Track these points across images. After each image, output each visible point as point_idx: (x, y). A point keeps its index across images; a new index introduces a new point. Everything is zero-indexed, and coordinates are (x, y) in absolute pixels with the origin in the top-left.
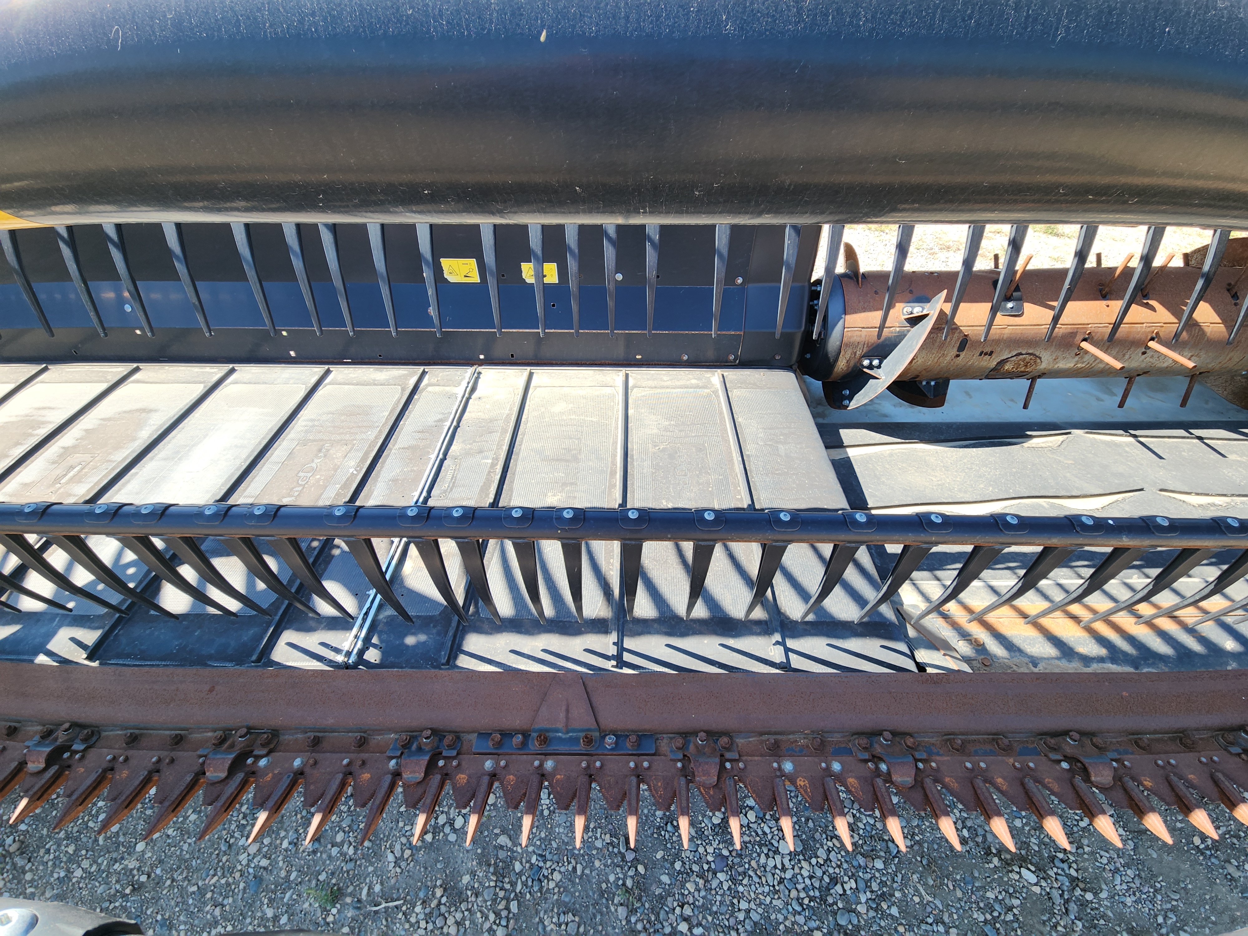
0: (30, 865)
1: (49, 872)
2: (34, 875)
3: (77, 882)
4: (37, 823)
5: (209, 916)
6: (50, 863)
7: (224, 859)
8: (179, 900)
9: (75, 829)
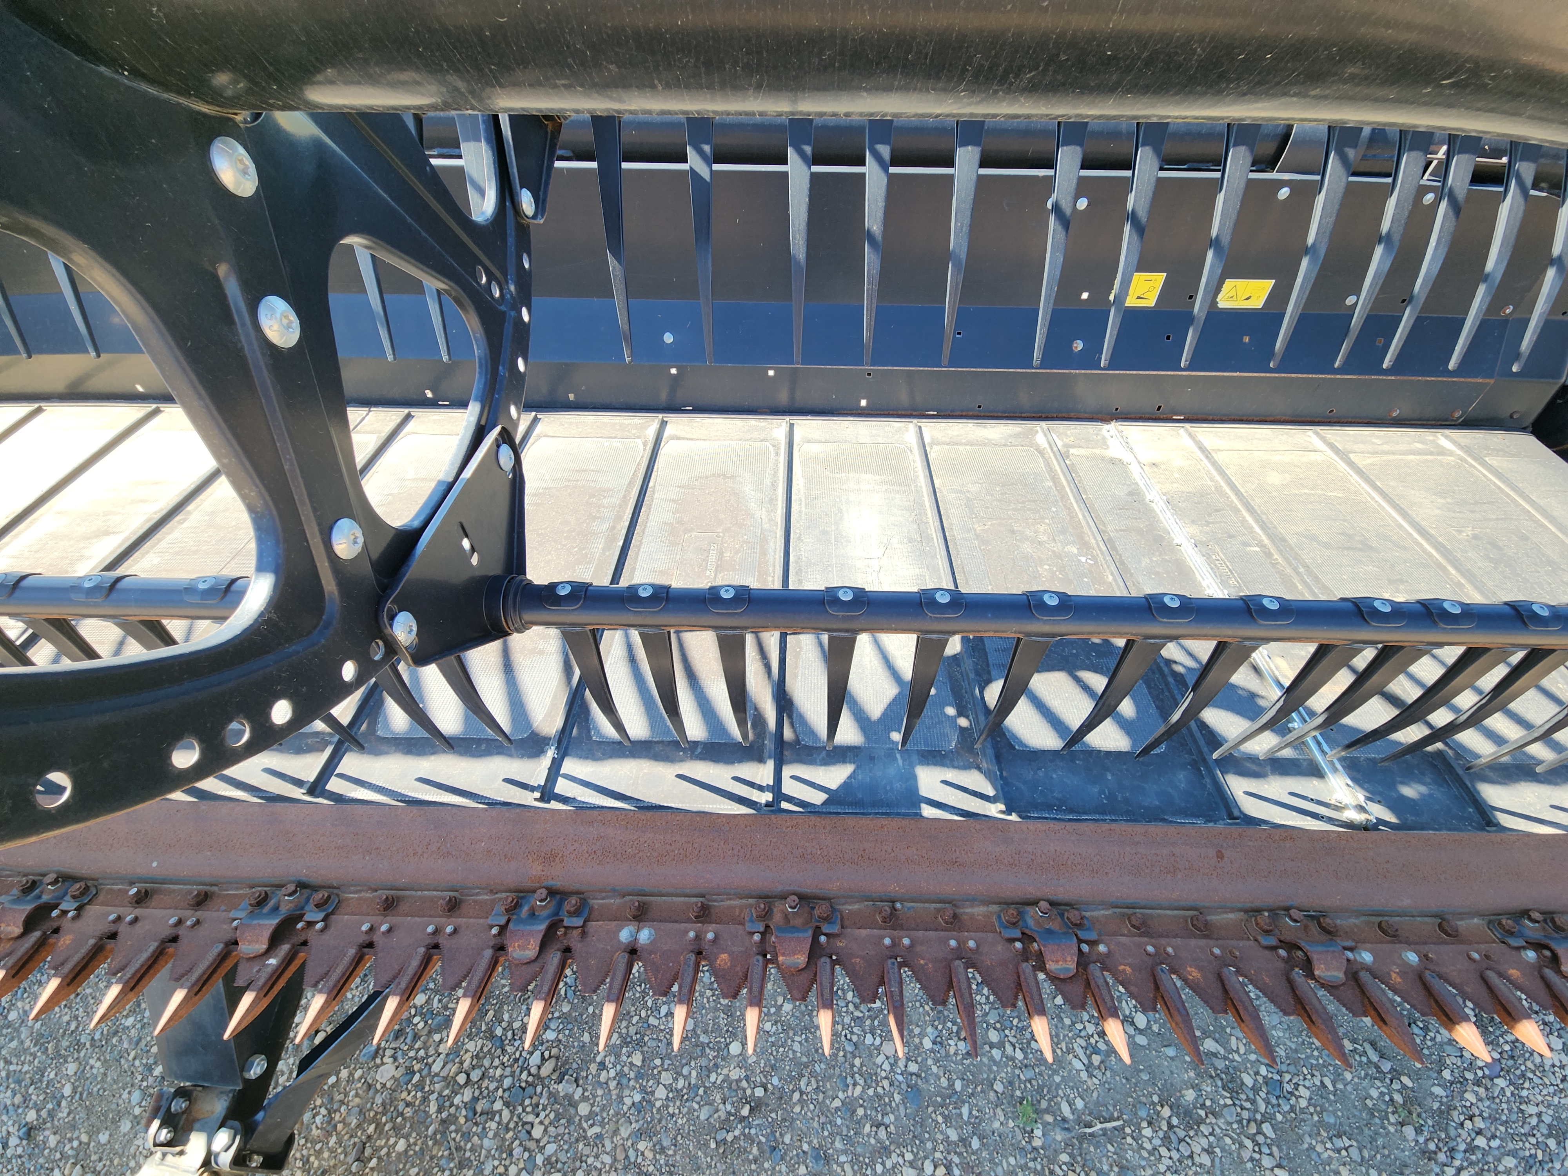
0: (580, 1090)
1: (614, 1097)
2: (592, 1105)
3: (663, 1106)
4: (570, 1026)
5: (873, 1141)
6: (613, 1084)
7: (857, 1062)
8: (823, 1119)
9: (632, 1030)
